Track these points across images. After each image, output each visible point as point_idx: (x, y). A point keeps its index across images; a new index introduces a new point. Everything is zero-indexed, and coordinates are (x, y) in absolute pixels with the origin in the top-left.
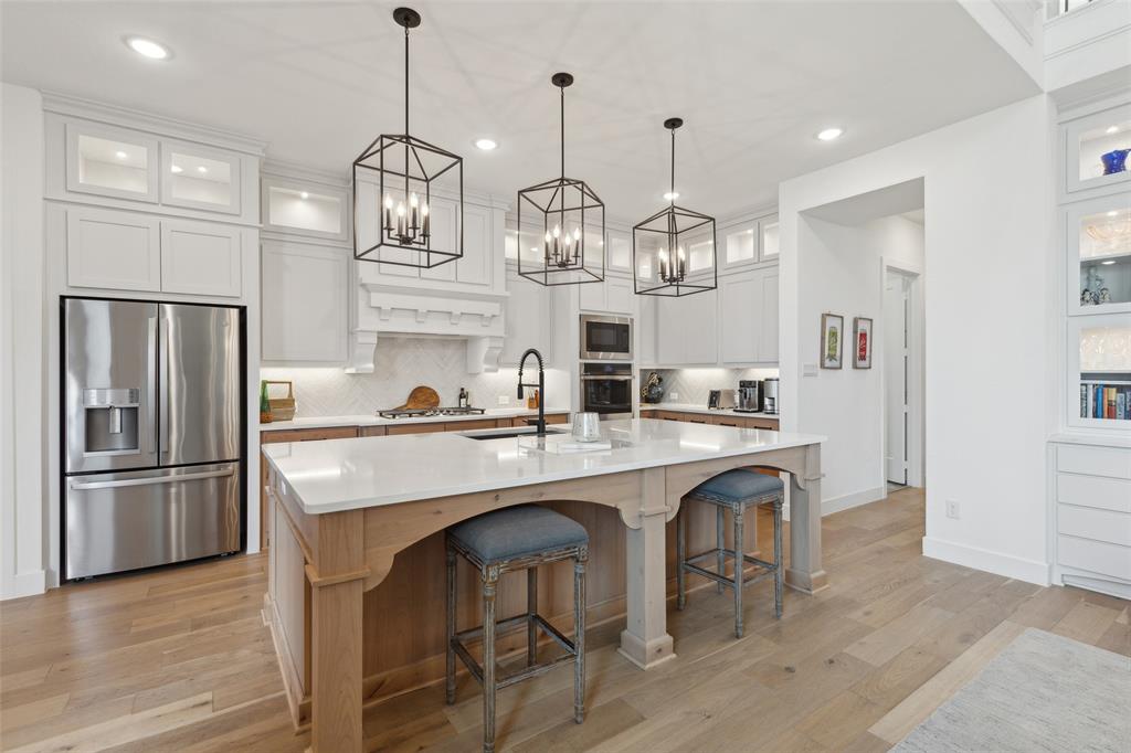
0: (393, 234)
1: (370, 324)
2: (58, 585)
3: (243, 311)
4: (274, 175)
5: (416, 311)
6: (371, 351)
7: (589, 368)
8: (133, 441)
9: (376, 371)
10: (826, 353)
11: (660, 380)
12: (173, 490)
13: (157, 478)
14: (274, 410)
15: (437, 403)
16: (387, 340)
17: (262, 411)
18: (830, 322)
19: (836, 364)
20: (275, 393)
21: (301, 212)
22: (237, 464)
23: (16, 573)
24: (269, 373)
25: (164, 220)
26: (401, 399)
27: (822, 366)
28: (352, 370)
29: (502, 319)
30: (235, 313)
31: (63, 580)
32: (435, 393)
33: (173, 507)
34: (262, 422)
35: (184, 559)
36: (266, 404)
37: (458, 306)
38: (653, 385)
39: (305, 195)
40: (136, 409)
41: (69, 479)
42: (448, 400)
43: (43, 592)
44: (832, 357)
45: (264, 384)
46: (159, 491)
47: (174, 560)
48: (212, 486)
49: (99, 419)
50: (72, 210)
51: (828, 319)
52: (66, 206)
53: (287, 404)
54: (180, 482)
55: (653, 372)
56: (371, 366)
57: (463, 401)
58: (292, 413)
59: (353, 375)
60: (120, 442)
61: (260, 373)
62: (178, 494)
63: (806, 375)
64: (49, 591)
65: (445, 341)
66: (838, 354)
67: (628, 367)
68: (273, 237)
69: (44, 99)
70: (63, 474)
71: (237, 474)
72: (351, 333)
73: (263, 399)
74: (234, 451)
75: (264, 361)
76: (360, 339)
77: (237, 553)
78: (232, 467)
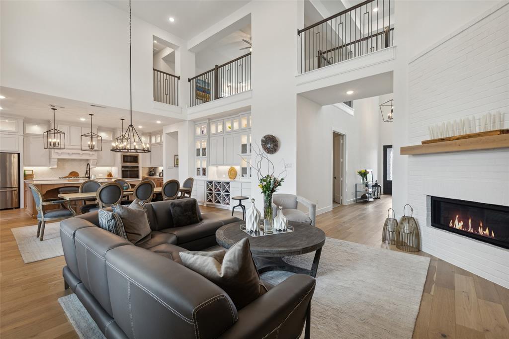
1: (55, 156)
3: (19, 154)
4: (28, 121)
6: (56, 163)
7: (123, 167)
9: (57, 167)
10: (176, 163)
11: (153, 170)
14: (28, 177)
15: (78, 175)
16: (60, 160)
18: (177, 157)
20: (27, 173)
21: (36, 129)
24: (25, 168)
26: (67, 174)
27: (175, 167)
28: (50, 167)
29: (96, 155)
30: (16, 155)
32: (77, 173)
34: (24, 179)
36: (25, 176)
38: (151, 171)
42: (82, 174)
44: (177, 165)
45: (25, 171)
48: (8, 194)
53: (31, 176)
56: (56, 166)
58: (33, 178)
61: (24, 168)
63: (169, 168)
67: (137, 167)
68: (27, 136)
71: (17, 190)
72: (50, 158)
73: (24, 174)
74: (17, 186)
75: (25, 165)
76: (52, 160)
77: (17, 208)
78: (16, 189)
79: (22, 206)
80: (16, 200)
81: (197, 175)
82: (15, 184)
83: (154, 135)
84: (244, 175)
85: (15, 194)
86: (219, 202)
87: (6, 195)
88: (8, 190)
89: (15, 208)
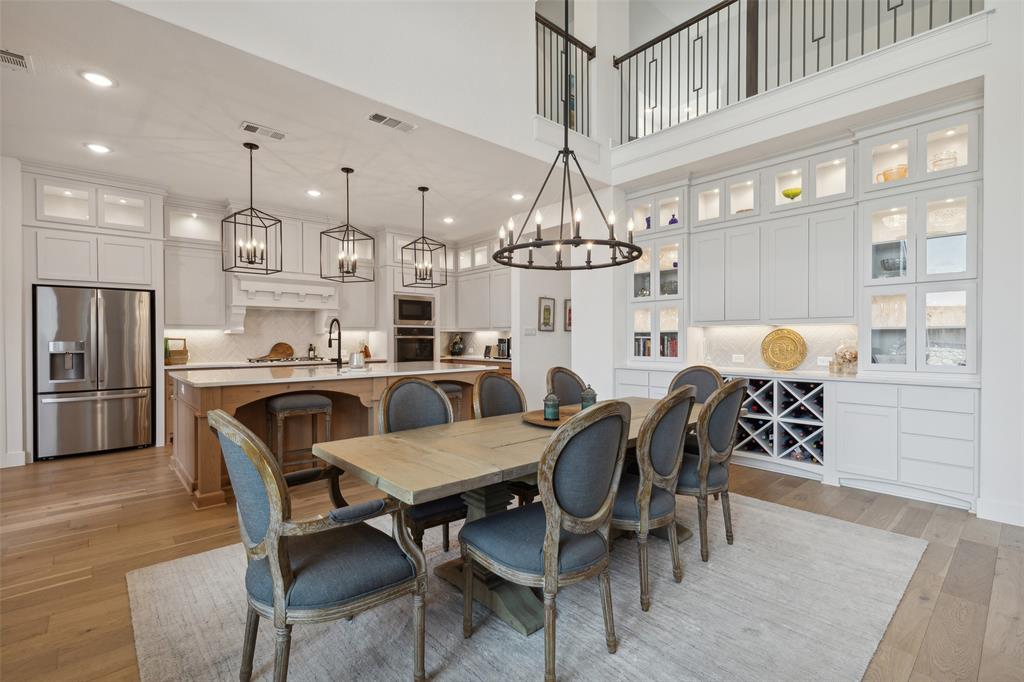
0: (243, 259)
1: (240, 301)
2: (32, 461)
3: (152, 293)
4: (174, 204)
5: (273, 293)
6: (242, 319)
7: (400, 331)
8: (81, 374)
9: (245, 331)
10: (542, 321)
11: (461, 339)
12: (99, 405)
13: (88, 397)
14: (173, 358)
15: (292, 354)
16: (253, 312)
17: (166, 357)
18: (545, 303)
19: (550, 328)
20: (173, 346)
21: (192, 226)
22: (149, 390)
23: (6, 452)
24: (169, 333)
25: (100, 237)
26: (266, 350)
27: (540, 330)
28: (228, 332)
29: (337, 297)
30: (146, 296)
31: (36, 459)
32: (290, 347)
33: (99, 416)
34: (166, 364)
35: (106, 448)
36: (168, 354)
37: (303, 290)
38: (456, 343)
39: (195, 215)
40: (83, 354)
41: (39, 396)
42: (300, 351)
43: (24, 464)
44: (546, 324)
45: (166, 340)
46: (89, 405)
47: (100, 449)
48: (127, 406)
49: (58, 360)
50: (40, 231)
51: (543, 301)
52: (36, 230)
53: (182, 354)
54: (103, 400)
55: (457, 334)
56: (243, 328)
57: (312, 352)
58: (186, 360)
59: (230, 335)
60: (72, 374)
61: (165, 333)
62: (102, 408)
63: (526, 335)
64: (27, 465)
65: (298, 312)
66: (551, 321)
67: (430, 332)
68: (172, 244)
69: (22, 164)
70: (35, 394)
71: (149, 396)
72: (228, 307)
73: (166, 350)
74: (147, 382)
75: (168, 326)
76: (234, 311)
77: (148, 446)
78: (145, 391)
79: (160, 441)
80: (145, 423)
81: (637, 353)
82: (144, 380)
83: (465, 248)
84: (878, 356)
85: (144, 403)
86: (753, 447)
87: (121, 407)
88: (126, 394)
89: (144, 447)
